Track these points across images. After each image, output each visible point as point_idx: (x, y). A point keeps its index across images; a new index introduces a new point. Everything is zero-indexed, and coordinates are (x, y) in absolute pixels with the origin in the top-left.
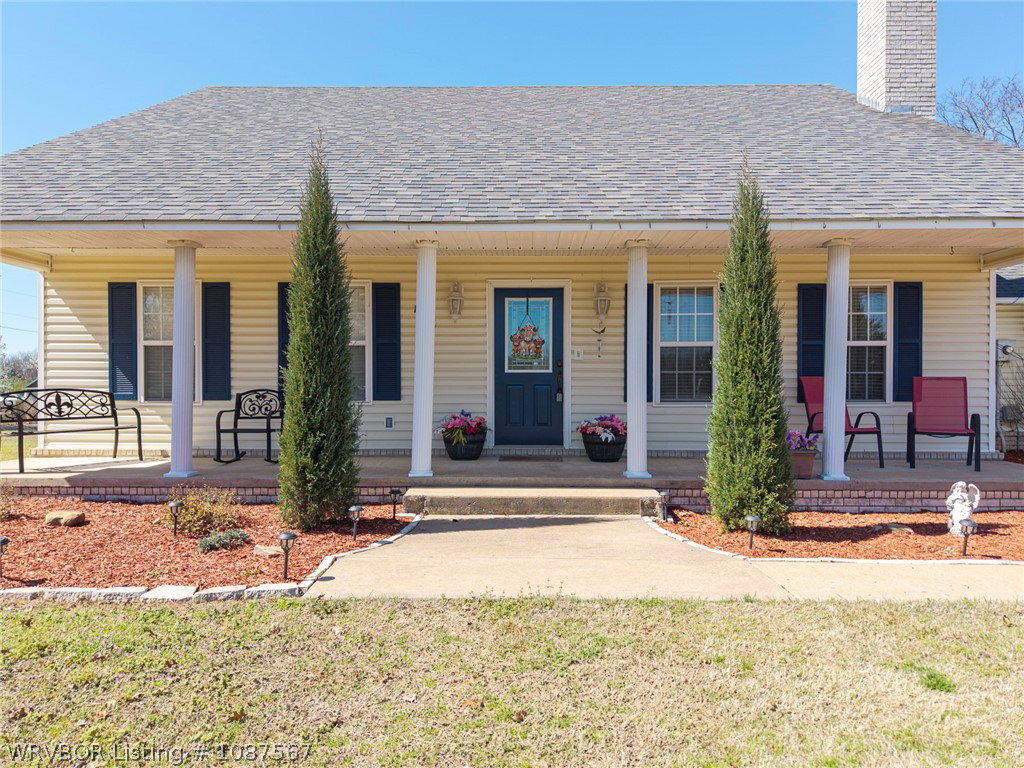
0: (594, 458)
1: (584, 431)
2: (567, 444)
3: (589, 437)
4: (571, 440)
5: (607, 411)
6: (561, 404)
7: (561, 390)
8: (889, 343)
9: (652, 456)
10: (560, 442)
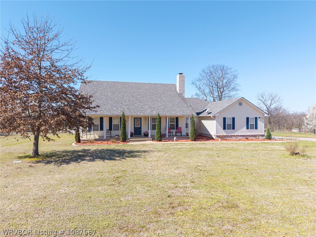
0: (145, 136)
1: (144, 133)
2: (142, 135)
3: (145, 134)
4: (142, 134)
5: (146, 131)
6: (141, 130)
7: (141, 129)
8: (175, 124)
9: (151, 136)
10: (141, 135)
